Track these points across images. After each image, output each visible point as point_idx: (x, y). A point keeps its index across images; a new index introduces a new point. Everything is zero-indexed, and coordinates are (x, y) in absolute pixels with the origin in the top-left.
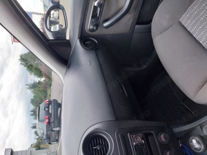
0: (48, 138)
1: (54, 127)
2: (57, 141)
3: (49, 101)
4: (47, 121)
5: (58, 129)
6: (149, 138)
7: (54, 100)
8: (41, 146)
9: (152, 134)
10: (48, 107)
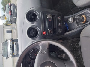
0: (11, 21)
1: (14, 17)
2: (15, 23)
3: (11, 4)
4: (10, 13)
5: (15, 18)
6: (54, 17)
7: (13, 4)
8: (8, 24)
9: (55, 16)
10: (10, 7)
